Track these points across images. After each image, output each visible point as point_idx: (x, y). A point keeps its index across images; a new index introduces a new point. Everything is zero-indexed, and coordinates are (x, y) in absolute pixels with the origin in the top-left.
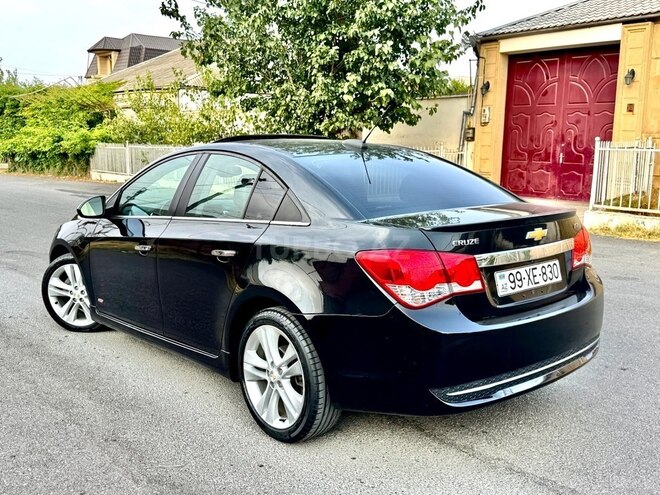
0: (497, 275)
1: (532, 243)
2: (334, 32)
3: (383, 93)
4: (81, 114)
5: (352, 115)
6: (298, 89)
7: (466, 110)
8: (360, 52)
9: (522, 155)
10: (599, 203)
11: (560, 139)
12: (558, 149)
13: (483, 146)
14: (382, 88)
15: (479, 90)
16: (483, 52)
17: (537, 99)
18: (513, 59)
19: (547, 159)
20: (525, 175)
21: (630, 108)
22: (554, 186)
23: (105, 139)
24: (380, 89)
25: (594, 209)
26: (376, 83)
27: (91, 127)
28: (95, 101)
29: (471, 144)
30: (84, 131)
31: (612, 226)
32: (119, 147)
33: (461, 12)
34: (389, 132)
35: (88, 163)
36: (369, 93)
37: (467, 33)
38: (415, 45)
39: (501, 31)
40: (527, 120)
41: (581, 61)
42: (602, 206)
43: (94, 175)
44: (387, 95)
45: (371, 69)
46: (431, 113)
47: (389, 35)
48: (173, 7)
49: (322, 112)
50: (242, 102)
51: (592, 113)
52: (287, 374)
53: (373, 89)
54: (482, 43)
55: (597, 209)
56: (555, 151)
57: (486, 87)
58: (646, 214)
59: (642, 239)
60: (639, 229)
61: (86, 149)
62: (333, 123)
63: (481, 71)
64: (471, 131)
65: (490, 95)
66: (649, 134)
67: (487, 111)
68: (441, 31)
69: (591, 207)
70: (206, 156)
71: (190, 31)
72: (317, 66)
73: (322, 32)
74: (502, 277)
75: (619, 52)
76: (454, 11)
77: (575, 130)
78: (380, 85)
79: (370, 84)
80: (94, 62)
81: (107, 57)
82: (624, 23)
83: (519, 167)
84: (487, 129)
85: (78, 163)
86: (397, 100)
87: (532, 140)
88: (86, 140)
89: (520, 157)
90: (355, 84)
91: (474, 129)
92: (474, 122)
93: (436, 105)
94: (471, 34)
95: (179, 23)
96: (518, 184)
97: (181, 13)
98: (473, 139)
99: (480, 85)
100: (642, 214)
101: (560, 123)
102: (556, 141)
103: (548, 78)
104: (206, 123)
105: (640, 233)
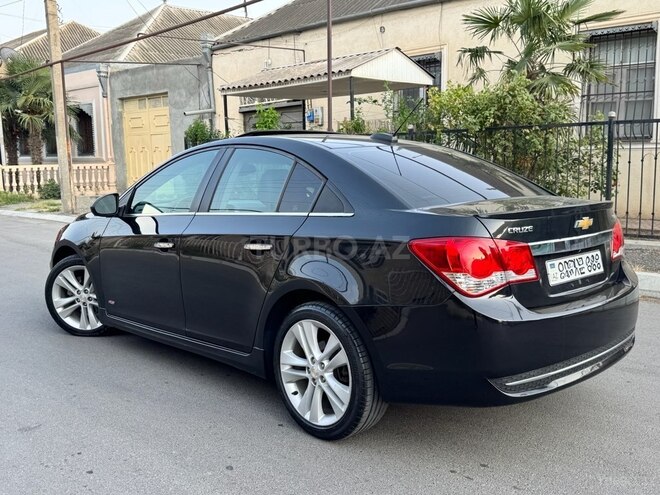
0: (548, 264)
1: (581, 231)
52: (329, 367)
70: (230, 151)
74: (553, 266)
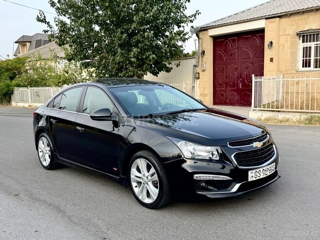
2: (125, 27)
3: (151, 57)
4: (7, 74)
5: (137, 68)
6: (109, 56)
7: (195, 64)
8: (138, 37)
9: (222, 85)
10: (256, 107)
11: (239, 77)
12: (239, 81)
13: (203, 81)
14: (151, 55)
15: (200, 54)
16: (201, 35)
17: (227, 58)
18: (215, 38)
19: (234, 86)
20: (224, 95)
21: (272, 60)
22: (238, 99)
23: (19, 86)
24: (149, 55)
25: (254, 110)
26: (147, 52)
27: (11, 80)
28: (13, 67)
29: (198, 80)
30: (8, 82)
31: (263, 118)
32: (25, 89)
33: (189, 17)
34: (157, 76)
35: (10, 98)
36: (144, 57)
37: (192, 27)
38: (167, 33)
39: (209, 25)
40: (223, 68)
41: (247, 39)
42: (257, 108)
43: (13, 104)
44: (153, 58)
45: (144, 45)
46: (177, 66)
47: (152, 28)
48: (43, 17)
49: (122, 67)
50: (83, 64)
51: (254, 63)
53: (146, 55)
54: (200, 31)
55: (255, 110)
56: (237, 82)
57: (203, 52)
58: (279, 111)
59: (277, 124)
60: (275, 119)
61: (9, 91)
62: (128, 73)
63: (201, 45)
64: (197, 74)
65: (205, 57)
66: (281, 72)
67: (204, 64)
68: (179, 26)
69: (252, 109)
71: (52, 29)
72: (117, 45)
73: (119, 27)
75: (264, 33)
76: (186, 16)
77: (246, 72)
78: (149, 53)
79: (145, 53)
80: (18, 48)
81: (24, 45)
82: (266, 19)
83: (221, 91)
84: (205, 73)
85: (6, 98)
86: (159, 60)
87: (226, 77)
88: (8, 86)
89: (222, 86)
90: (136, 53)
91: (199, 73)
92: (198, 70)
93: (180, 62)
94: (195, 27)
95: (47, 25)
96: (222, 99)
97: (47, 21)
98: (199, 78)
99: (201, 52)
100: (277, 111)
101: (239, 69)
102: (238, 78)
103: (232, 47)
104: (66, 75)
105: (276, 121)
